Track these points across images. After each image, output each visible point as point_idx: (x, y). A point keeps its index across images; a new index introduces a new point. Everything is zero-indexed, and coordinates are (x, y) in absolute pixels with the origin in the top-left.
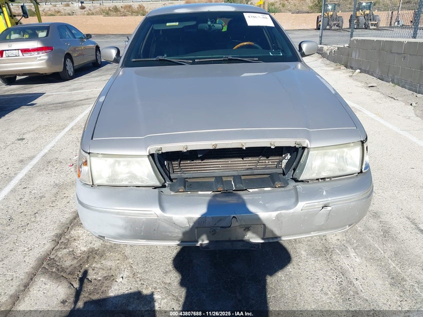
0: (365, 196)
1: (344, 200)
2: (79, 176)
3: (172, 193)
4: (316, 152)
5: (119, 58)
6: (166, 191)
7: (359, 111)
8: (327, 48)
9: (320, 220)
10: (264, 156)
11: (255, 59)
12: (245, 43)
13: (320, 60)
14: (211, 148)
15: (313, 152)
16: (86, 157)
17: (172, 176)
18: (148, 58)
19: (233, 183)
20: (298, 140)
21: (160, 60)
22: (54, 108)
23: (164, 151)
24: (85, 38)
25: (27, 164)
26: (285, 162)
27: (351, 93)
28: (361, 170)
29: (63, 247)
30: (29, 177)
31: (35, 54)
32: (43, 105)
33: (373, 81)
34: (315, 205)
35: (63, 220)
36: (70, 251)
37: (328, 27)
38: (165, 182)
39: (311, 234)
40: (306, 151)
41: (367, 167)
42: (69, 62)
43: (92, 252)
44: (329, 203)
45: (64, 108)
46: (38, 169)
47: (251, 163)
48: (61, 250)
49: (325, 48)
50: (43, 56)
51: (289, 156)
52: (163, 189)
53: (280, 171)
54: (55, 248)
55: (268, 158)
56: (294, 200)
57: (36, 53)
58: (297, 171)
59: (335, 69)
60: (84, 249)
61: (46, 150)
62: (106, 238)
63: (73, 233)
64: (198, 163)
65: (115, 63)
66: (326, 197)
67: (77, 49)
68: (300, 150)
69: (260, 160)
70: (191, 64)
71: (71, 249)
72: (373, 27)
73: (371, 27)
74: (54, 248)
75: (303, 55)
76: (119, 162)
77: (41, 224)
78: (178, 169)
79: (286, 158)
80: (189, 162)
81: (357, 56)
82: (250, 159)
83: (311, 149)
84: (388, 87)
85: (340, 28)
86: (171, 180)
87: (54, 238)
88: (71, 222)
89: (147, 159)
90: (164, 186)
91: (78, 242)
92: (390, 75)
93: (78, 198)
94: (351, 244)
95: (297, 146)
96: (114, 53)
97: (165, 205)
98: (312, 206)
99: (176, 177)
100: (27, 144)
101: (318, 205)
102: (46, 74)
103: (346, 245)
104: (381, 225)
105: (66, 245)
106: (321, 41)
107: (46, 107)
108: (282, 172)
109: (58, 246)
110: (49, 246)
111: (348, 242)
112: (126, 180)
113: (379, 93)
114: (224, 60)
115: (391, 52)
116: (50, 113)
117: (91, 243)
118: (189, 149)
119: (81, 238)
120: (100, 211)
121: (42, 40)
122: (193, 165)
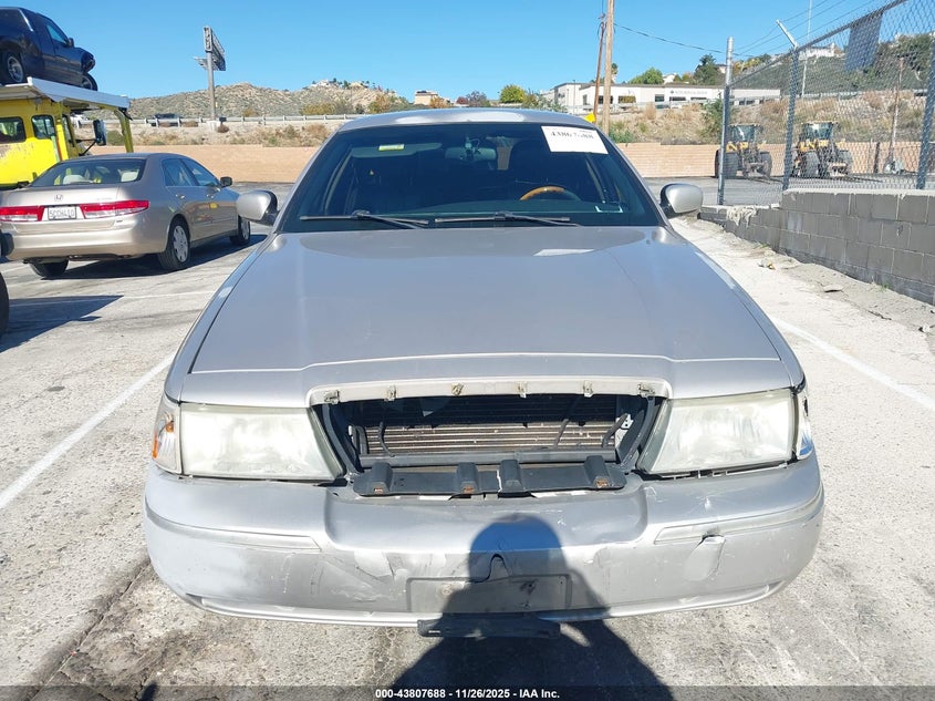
0: (802, 515)
1: (752, 523)
2: (155, 456)
3: (359, 498)
4: (687, 409)
5: (274, 215)
6: (346, 492)
7: (804, 341)
8: (734, 212)
9: (699, 570)
10: (572, 419)
11: (563, 219)
12: (545, 189)
13: (720, 237)
14: (449, 393)
15: (680, 409)
16: (172, 410)
17: (365, 460)
18: (341, 214)
19: (498, 477)
20: (646, 382)
21: (360, 218)
22: (136, 326)
23: (344, 399)
24: (219, 185)
25: (60, 441)
26: (620, 434)
27: (786, 304)
28: (794, 453)
29: (112, 627)
30: (60, 469)
31: (111, 215)
32: (115, 320)
33: (836, 279)
34: (687, 532)
35: (121, 566)
36: (124, 638)
37: (739, 173)
38: (345, 472)
39: (679, 603)
40: (665, 406)
41: (809, 447)
42: (179, 234)
43: (174, 641)
44: (718, 529)
45: (157, 325)
46: (82, 453)
47: (544, 435)
48: (105, 633)
49: (730, 211)
50: (128, 220)
51: (629, 422)
52: (339, 490)
53: (610, 455)
54: (94, 629)
55: (582, 424)
56: (637, 519)
57: (112, 213)
58: (646, 453)
59: (752, 256)
60: (158, 633)
61: (105, 413)
62: (203, 601)
63: (139, 595)
64: (426, 432)
65: (265, 224)
66: (711, 513)
67: (201, 207)
68: (651, 403)
69: (564, 429)
70: (425, 227)
71: (128, 634)
72: (837, 174)
73: (833, 175)
74: (90, 629)
75: (671, 213)
76: (243, 424)
77: (70, 574)
78: (379, 446)
79: (623, 426)
80: (403, 429)
81: (799, 226)
82: (542, 426)
83: (676, 403)
84: (868, 292)
85: (764, 175)
86: (360, 469)
87: (94, 607)
88: (138, 570)
89: (305, 417)
90: (339, 482)
91: (148, 617)
92: (871, 267)
93: (147, 505)
94: (784, 639)
95: (643, 394)
96: (263, 203)
97: (340, 523)
98: (682, 533)
99: (371, 463)
100: (66, 400)
101: (693, 531)
102: (129, 256)
103: (771, 641)
104: (853, 595)
105: (119, 624)
106: (721, 196)
107: (120, 325)
108: (615, 458)
109: (101, 625)
110: (79, 624)
111: (776, 632)
112: (258, 466)
113: (848, 305)
114: (495, 221)
115: (871, 219)
116: (126, 335)
117: (175, 620)
118: (399, 396)
119: (155, 608)
120: (193, 535)
121: (127, 187)
122: (415, 438)
